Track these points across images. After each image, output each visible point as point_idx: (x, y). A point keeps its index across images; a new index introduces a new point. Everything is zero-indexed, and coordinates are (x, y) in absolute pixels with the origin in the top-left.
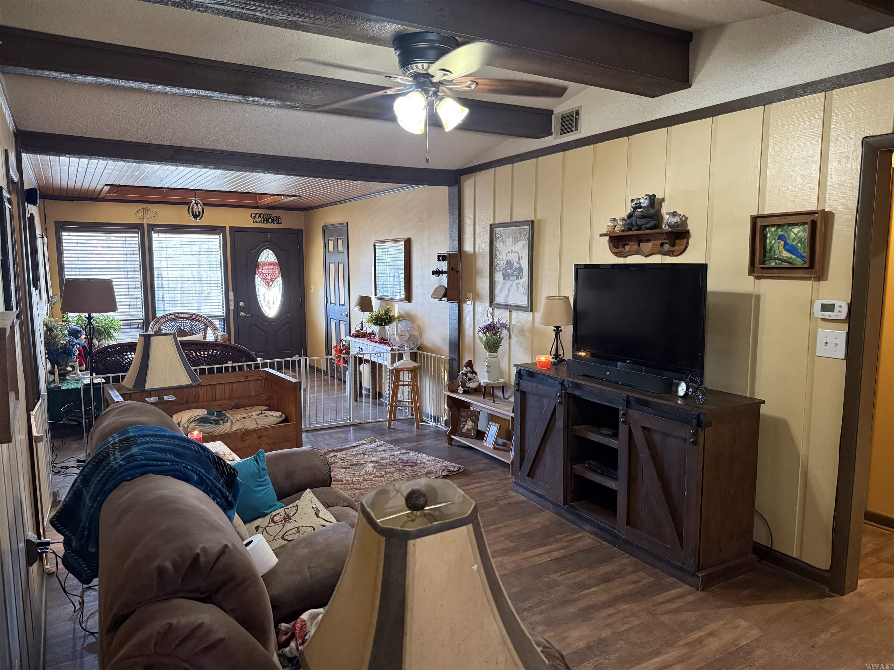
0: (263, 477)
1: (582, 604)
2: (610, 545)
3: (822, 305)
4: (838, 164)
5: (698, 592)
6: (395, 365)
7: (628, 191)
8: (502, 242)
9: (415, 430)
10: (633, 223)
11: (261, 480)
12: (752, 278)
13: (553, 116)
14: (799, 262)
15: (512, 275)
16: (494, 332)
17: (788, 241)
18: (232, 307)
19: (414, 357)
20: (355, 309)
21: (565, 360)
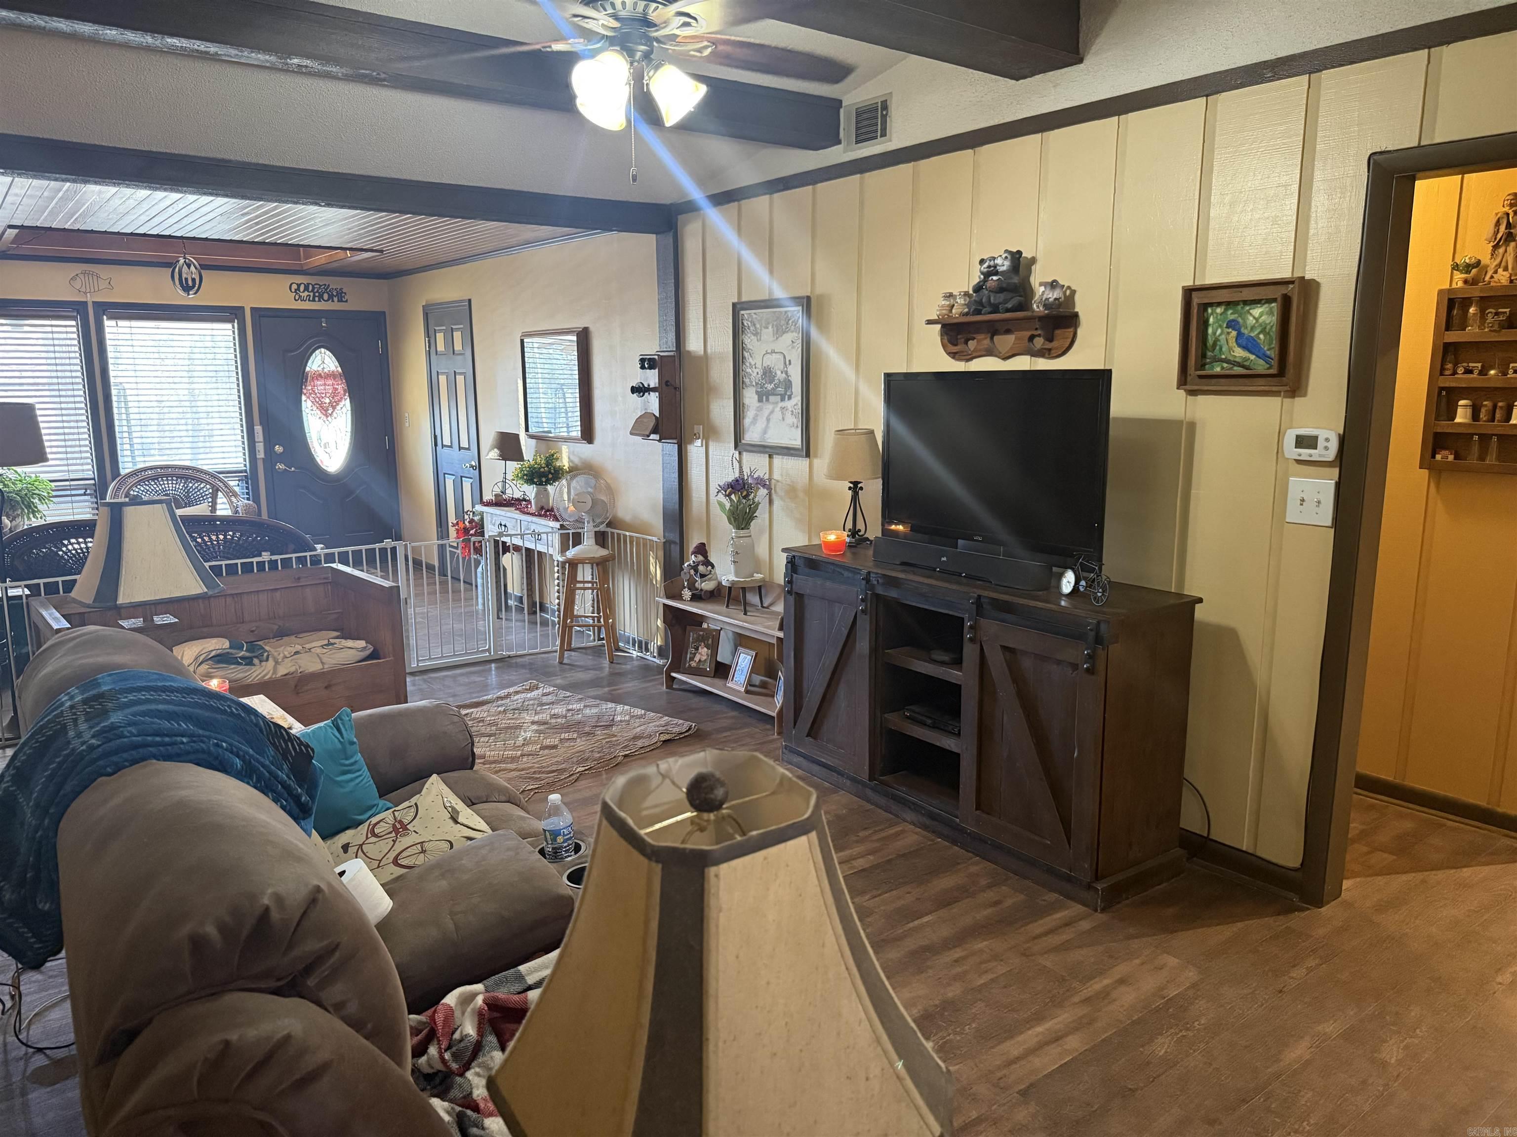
0: (352, 757)
1: (911, 944)
2: (947, 844)
3: (1298, 437)
4: (1328, 199)
5: (1097, 914)
6: (568, 553)
7: (974, 245)
8: (754, 335)
9: (607, 665)
10: (984, 300)
11: (347, 762)
12: (1182, 393)
13: (842, 111)
14: (1260, 366)
15: (773, 393)
16: (745, 493)
17: (1243, 330)
18: (261, 455)
19: (601, 539)
20: (491, 455)
21: (867, 539)
